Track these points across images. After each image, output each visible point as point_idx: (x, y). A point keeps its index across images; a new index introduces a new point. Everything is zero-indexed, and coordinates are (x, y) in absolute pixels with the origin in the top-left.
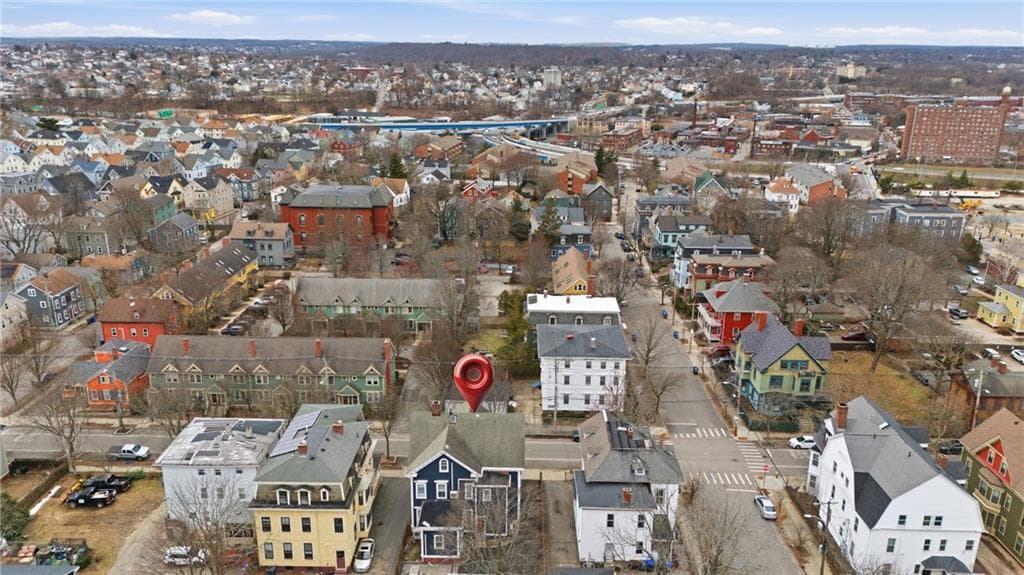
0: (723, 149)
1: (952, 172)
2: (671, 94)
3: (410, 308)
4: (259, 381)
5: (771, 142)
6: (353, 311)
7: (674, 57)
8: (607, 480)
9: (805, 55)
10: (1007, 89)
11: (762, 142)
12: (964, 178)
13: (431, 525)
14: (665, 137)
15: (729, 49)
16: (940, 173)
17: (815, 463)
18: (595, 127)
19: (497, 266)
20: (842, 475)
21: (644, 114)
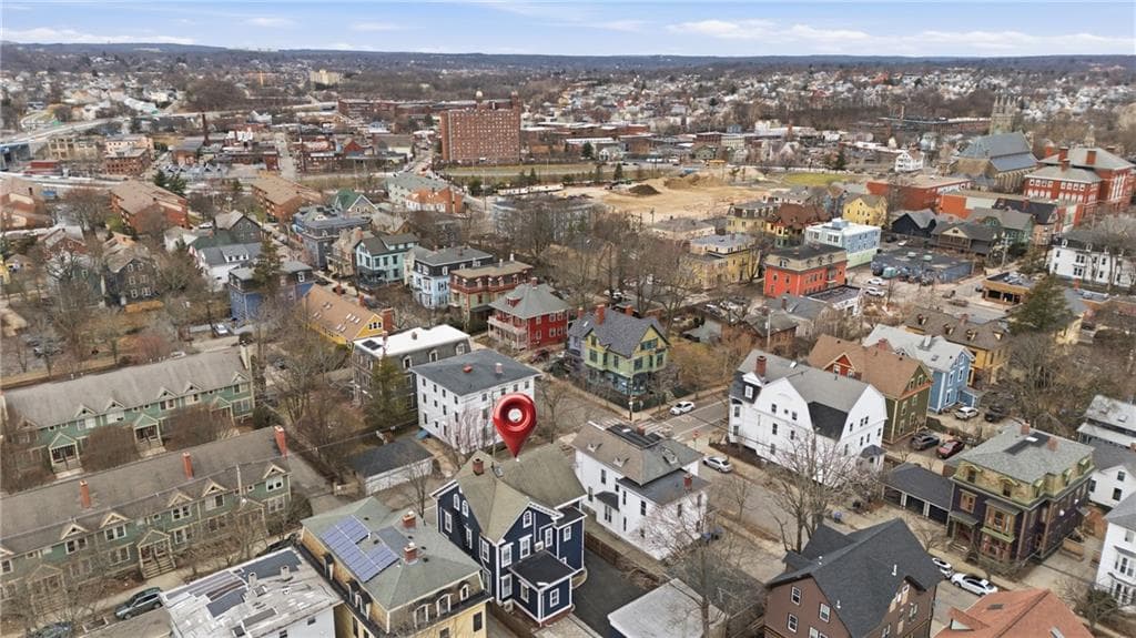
0: (264, 166)
1: (524, 171)
2: (140, 105)
3: (195, 396)
4: (112, 537)
5: (322, 155)
6: (112, 419)
7: (99, 59)
8: (654, 477)
9: (257, 58)
10: (479, 94)
11: (313, 155)
12: (533, 174)
13: (549, 583)
14: (187, 157)
15: (157, 50)
16: (514, 173)
17: (737, 415)
18: (77, 149)
19: (208, 327)
20: (786, 412)
21: (125, 131)
